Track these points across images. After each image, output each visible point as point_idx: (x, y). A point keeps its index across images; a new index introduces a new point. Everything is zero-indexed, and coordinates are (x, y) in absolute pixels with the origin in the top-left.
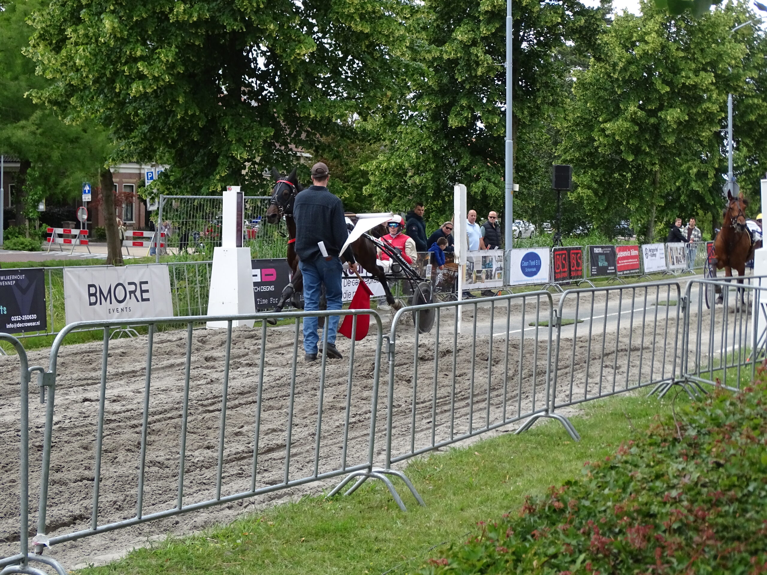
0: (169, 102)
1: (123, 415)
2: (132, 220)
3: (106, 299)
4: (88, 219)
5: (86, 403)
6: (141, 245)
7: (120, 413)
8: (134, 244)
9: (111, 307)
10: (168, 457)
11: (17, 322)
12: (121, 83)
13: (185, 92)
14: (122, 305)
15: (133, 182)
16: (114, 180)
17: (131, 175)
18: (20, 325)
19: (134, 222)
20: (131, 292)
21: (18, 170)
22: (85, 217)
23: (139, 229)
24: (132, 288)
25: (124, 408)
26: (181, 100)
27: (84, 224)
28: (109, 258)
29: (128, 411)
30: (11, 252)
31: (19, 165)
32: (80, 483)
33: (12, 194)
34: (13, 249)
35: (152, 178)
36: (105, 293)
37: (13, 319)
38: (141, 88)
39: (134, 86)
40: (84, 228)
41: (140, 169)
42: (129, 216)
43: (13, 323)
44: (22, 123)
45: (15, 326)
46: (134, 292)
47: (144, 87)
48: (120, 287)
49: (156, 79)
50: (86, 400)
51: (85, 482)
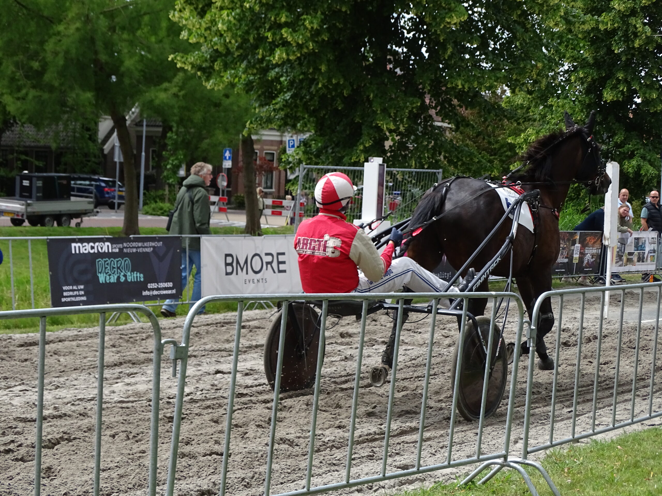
0: (311, 70)
1: (254, 389)
2: (271, 188)
3: (242, 269)
4: (228, 186)
5: (219, 376)
6: (280, 214)
7: (252, 386)
8: (273, 213)
9: (247, 277)
10: (298, 435)
11: (153, 289)
12: (264, 49)
13: (328, 61)
14: (259, 276)
15: (274, 149)
16: (255, 147)
17: (271, 143)
18: (155, 293)
19: (273, 190)
20: (268, 263)
21: (160, 135)
22: (225, 184)
23: (279, 197)
24: (269, 259)
25: (256, 382)
26: (323, 68)
27: (223, 191)
28: (247, 226)
29: (260, 385)
30: (149, 217)
31: (160, 129)
32: (209, 458)
33: (153, 159)
34: (151, 214)
35: (293, 146)
36: (242, 263)
37: (150, 286)
38: (284, 55)
39: (278, 53)
40: (223, 195)
41: (281, 136)
42: (269, 184)
43: (149, 290)
44: (165, 85)
45: (151, 293)
46: (270, 263)
47: (288, 54)
48: (257, 258)
49: (300, 46)
50: (218, 372)
51: (214, 456)
